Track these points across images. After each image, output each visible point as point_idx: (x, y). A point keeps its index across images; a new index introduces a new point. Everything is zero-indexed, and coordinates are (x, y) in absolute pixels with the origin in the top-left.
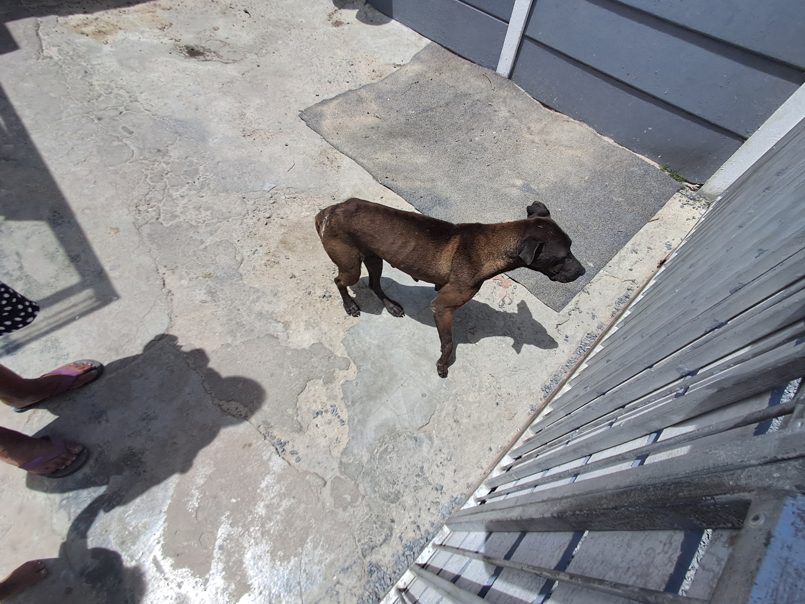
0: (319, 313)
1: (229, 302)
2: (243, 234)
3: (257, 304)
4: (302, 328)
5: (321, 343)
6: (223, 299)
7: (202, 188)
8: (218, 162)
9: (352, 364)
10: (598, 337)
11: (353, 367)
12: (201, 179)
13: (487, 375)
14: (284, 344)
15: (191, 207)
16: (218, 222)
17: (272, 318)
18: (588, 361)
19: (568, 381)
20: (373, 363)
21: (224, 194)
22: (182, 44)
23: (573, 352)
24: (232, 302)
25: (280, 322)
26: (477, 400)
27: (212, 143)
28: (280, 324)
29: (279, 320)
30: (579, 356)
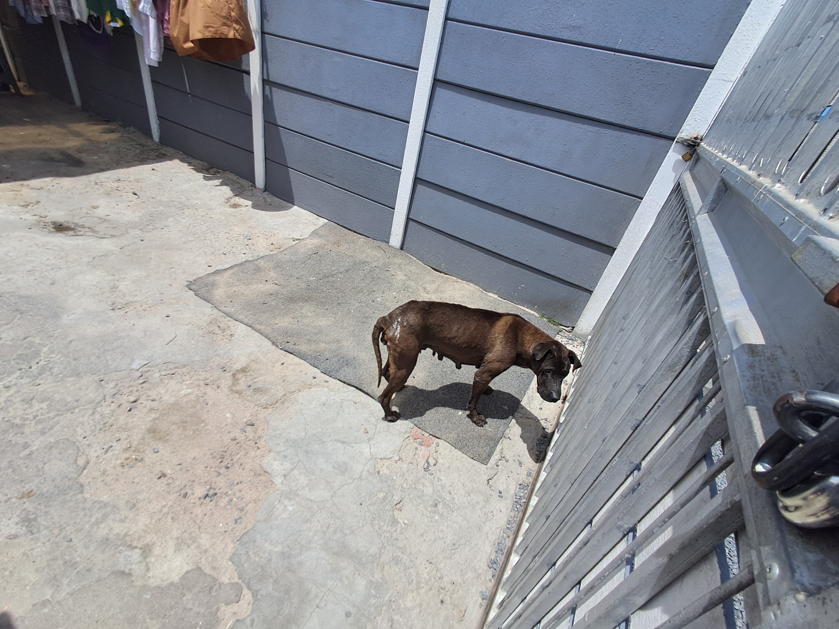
0: (198, 522)
1: (56, 531)
2: (93, 428)
3: (102, 525)
4: (171, 550)
5: (199, 569)
6: (46, 528)
7: (40, 374)
8: (71, 342)
9: (245, 591)
10: (530, 486)
11: (247, 595)
12: (42, 363)
13: (423, 563)
14: (139, 583)
15: (18, 400)
16: (58, 415)
17: (123, 544)
18: (528, 518)
19: (514, 549)
20: (276, 582)
21: (72, 379)
22: (48, 220)
23: (510, 510)
24: (61, 531)
25: (136, 547)
26: (416, 603)
27: (65, 320)
28: (137, 550)
29: (135, 544)
30: (517, 513)
